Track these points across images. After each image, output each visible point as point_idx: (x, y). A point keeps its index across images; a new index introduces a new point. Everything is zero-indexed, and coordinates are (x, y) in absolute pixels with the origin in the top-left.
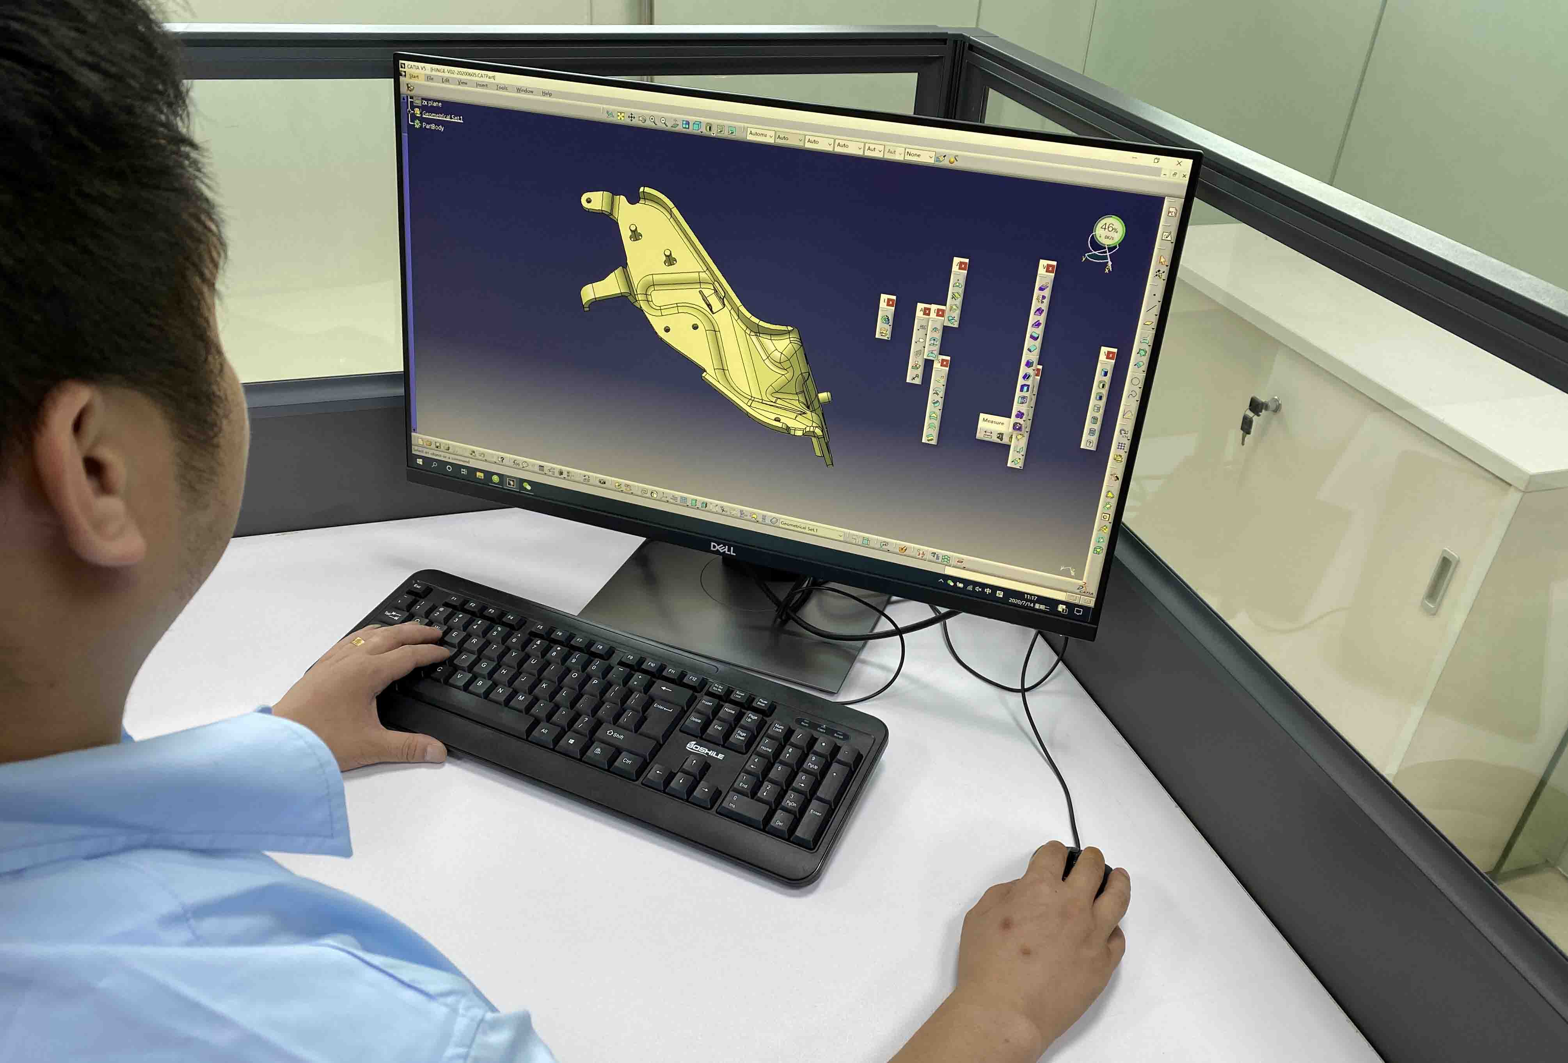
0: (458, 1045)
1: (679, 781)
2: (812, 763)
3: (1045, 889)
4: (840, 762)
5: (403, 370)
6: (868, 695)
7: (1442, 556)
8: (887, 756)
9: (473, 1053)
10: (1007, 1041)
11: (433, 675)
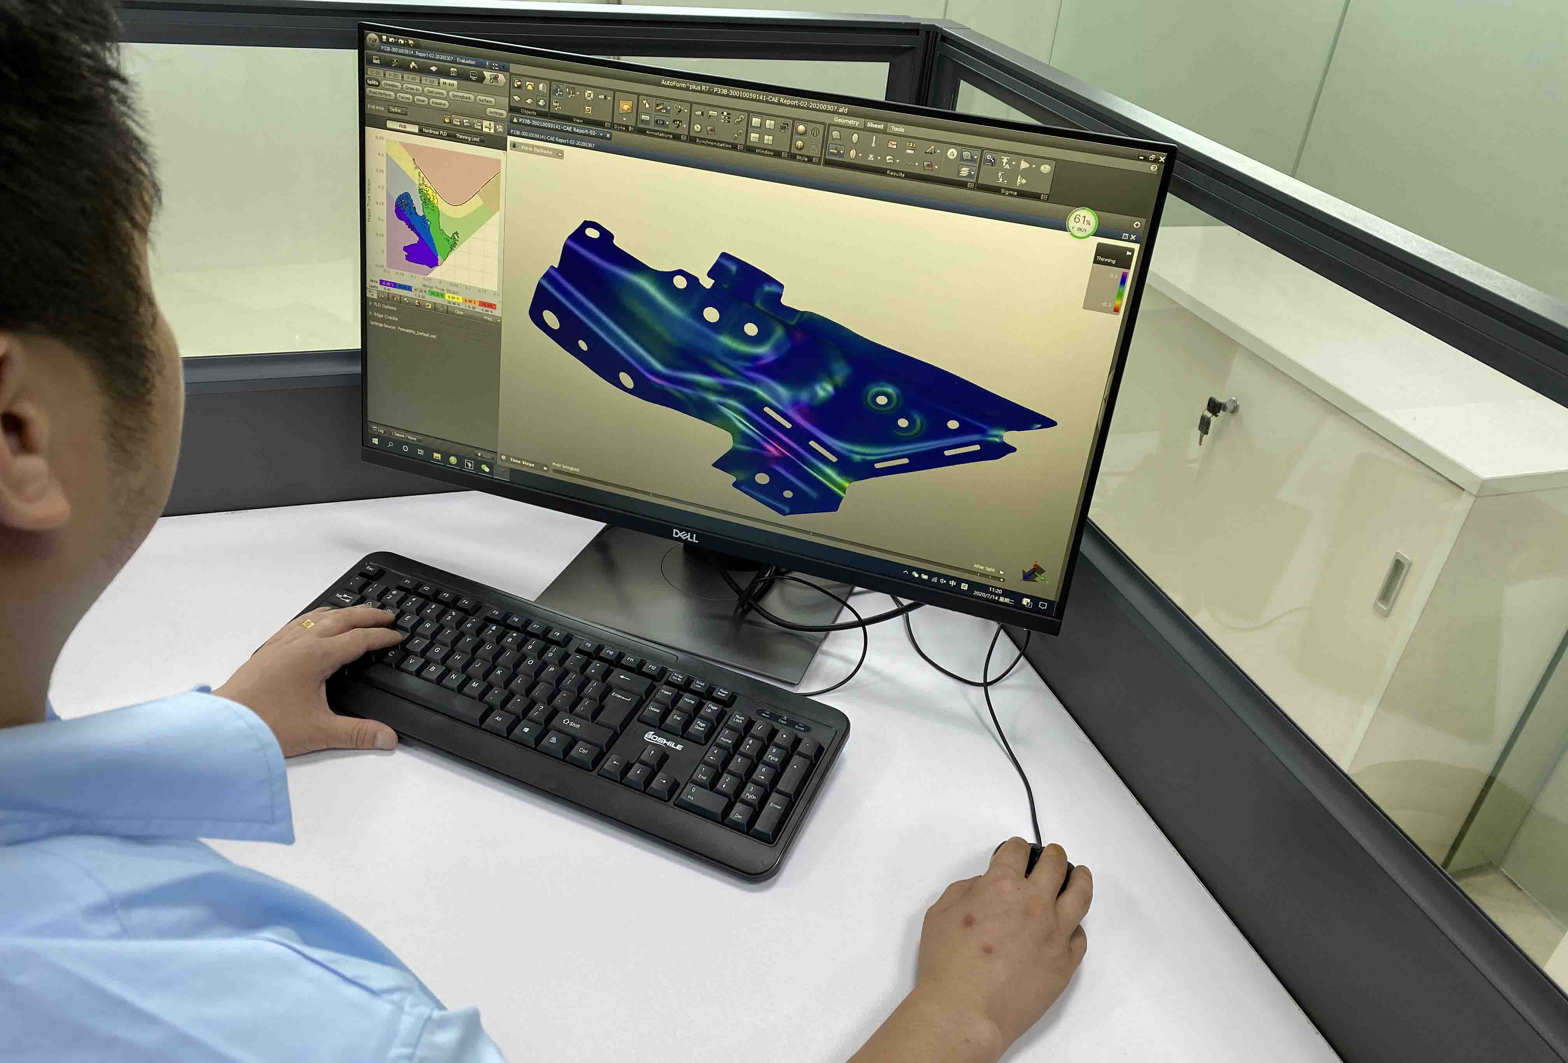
0: (404, 1045)
1: (637, 771)
2: (772, 756)
3: (1007, 885)
4: (801, 755)
5: (360, 348)
6: (831, 686)
7: (1396, 558)
8: (849, 749)
9: (419, 1053)
10: (967, 1041)
11: (385, 660)
